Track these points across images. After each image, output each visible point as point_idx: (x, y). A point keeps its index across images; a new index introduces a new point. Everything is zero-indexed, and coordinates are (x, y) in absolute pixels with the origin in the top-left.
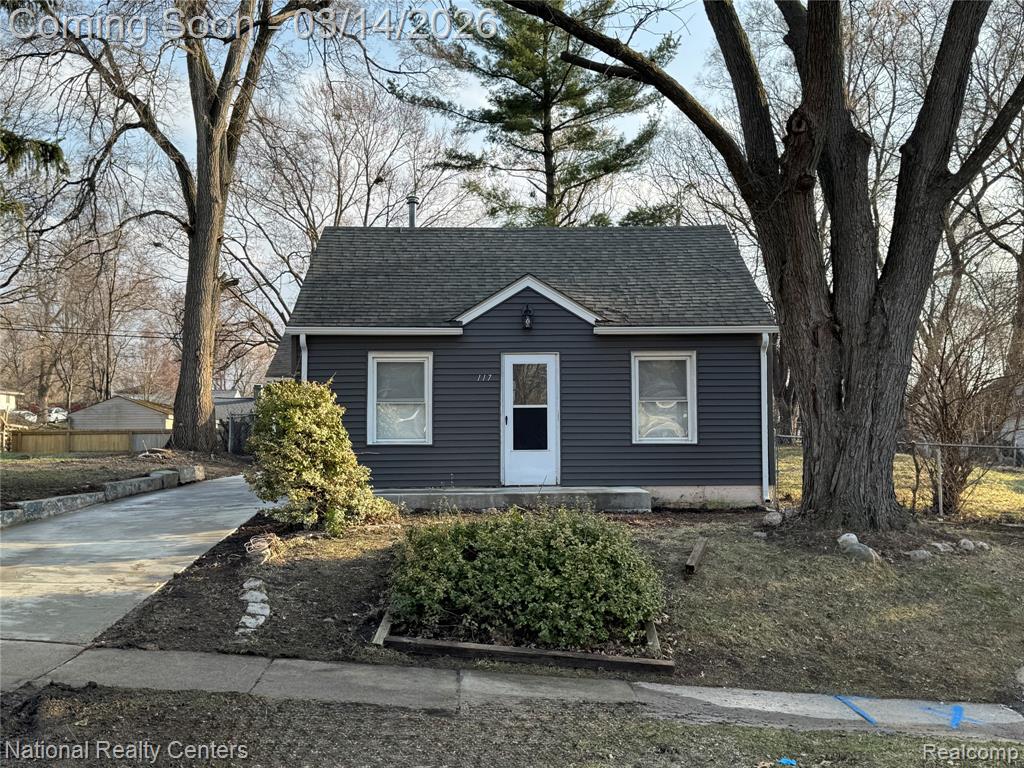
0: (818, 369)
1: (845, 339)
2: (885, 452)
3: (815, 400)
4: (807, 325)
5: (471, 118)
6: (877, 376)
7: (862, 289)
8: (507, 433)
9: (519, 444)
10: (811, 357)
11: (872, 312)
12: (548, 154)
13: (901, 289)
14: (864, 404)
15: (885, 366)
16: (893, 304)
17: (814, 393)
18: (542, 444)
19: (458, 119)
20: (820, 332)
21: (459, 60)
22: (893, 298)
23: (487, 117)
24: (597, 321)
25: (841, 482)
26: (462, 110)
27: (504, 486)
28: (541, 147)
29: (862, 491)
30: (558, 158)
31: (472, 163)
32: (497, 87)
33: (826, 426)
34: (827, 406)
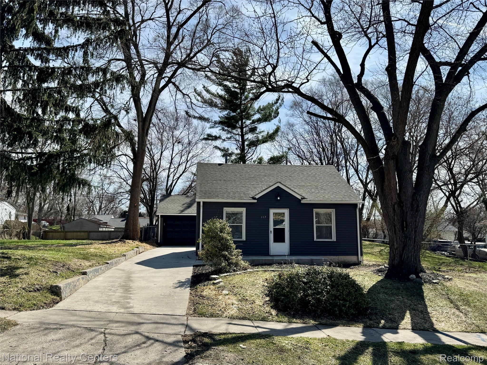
0: (396, 218)
1: (404, 209)
2: (419, 246)
3: (395, 229)
4: (392, 203)
5: (215, 123)
6: (416, 221)
7: (410, 191)
8: (271, 236)
9: (275, 241)
10: (393, 214)
11: (413, 200)
12: (242, 136)
13: (422, 192)
14: (412, 230)
15: (418, 217)
16: (420, 197)
17: (395, 227)
18: (283, 241)
19: (211, 123)
20: (396, 206)
21: (211, 104)
22: (420, 195)
23: (221, 123)
24: (302, 198)
25: (406, 257)
26: (212, 120)
27: (270, 256)
28: (240, 133)
29: (412, 260)
30: (246, 137)
31: (216, 138)
32: (225, 113)
33: (399, 238)
34: (399, 231)
